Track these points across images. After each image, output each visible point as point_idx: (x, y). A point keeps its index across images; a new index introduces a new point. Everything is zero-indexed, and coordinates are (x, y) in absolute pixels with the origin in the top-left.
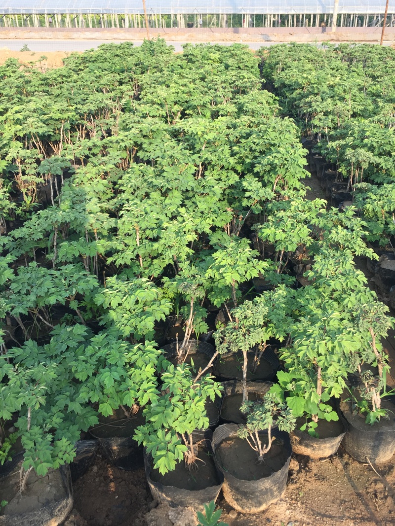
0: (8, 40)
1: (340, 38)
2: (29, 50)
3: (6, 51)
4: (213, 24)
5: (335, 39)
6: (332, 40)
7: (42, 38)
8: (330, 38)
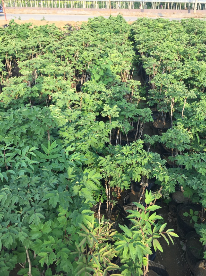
0: (23, 14)
1: (200, 16)
2: (45, 20)
3: (33, 20)
4: (123, 7)
5: (197, 16)
6: (196, 17)
7: (41, 13)
8: (195, 16)
